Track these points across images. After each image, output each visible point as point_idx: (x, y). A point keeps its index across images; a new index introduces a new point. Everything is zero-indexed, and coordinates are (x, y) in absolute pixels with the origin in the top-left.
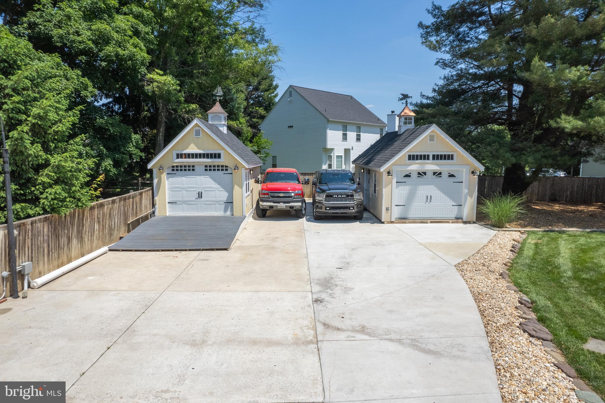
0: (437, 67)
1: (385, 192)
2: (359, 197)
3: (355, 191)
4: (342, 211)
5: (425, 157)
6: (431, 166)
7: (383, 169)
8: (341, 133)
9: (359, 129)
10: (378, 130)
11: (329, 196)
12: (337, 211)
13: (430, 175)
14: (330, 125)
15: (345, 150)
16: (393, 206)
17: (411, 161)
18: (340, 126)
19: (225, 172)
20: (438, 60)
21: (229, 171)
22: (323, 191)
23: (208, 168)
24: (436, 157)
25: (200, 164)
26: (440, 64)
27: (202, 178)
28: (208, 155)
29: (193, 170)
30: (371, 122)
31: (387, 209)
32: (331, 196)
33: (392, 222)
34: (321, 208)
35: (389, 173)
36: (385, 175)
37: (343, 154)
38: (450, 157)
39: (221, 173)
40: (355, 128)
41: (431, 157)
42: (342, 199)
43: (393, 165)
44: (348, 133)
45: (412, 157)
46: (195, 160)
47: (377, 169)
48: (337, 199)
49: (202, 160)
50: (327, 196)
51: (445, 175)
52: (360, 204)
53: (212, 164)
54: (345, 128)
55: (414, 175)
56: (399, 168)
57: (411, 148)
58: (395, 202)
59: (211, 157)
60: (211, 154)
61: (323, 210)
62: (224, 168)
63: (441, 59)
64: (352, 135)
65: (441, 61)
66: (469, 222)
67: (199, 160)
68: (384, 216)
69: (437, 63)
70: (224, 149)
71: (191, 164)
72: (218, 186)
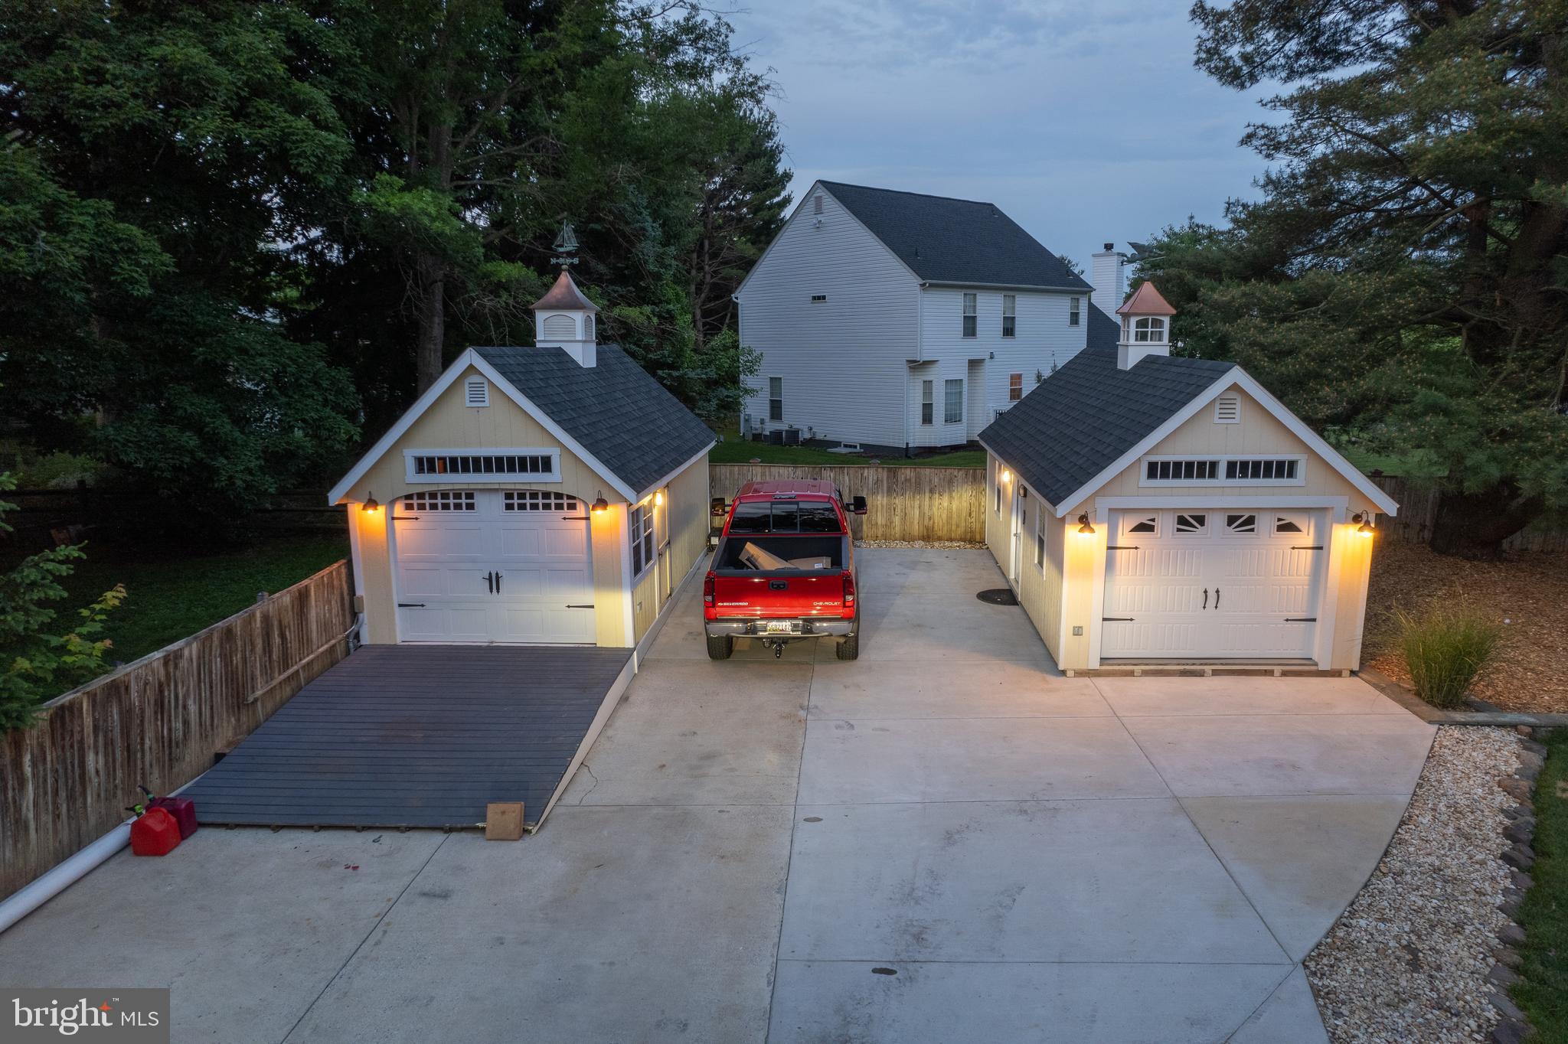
0: (1248, 151)
5: (1205, 469)
6: (1220, 497)
7: (1065, 510)
9: (1010, 303)
13: (1216, 524)
14: (928, 296)
15: (971, 362)
16: (1096, 620)
17: (1158, 482)
18: (958, 298)
19: (566, 513)
20: (1250, 130)
21: (580, 512)
23: (516, 501)
24: (1239, 469)
25: (489, 488)
26: (1256, 142)
28: (511, 461)
29: (470, 507)
30: (1045, 283)
31: (1076, 632)
33: (1090, 674)
35: (1083, 520)
36: (1071, 527)
37: (964, 376)
38: (1284, 469)
39: (555, 515)
40: (998, 299)
41: (1222, 470)
43: (1097, 495)
44: (979, 314)
45: (1160, 470)
46: (472, 477)
47: (1046, 504)
49: (495, 477)
51: (1265, 525)
53: (527, 490)
54: (970, 302)
55: (1166, 526)
57: (1159, 442)
59: (523, 470)
60: (522, 460)
62: (565, 502)
63: (1263, 126)
64: (989, 321)
65: (1262, 133)
66: (1338, 674)
67: (484, 477)
68: (1066, 653)
69: (1248, 139)
70: (559, 444)
71: (463, 490)
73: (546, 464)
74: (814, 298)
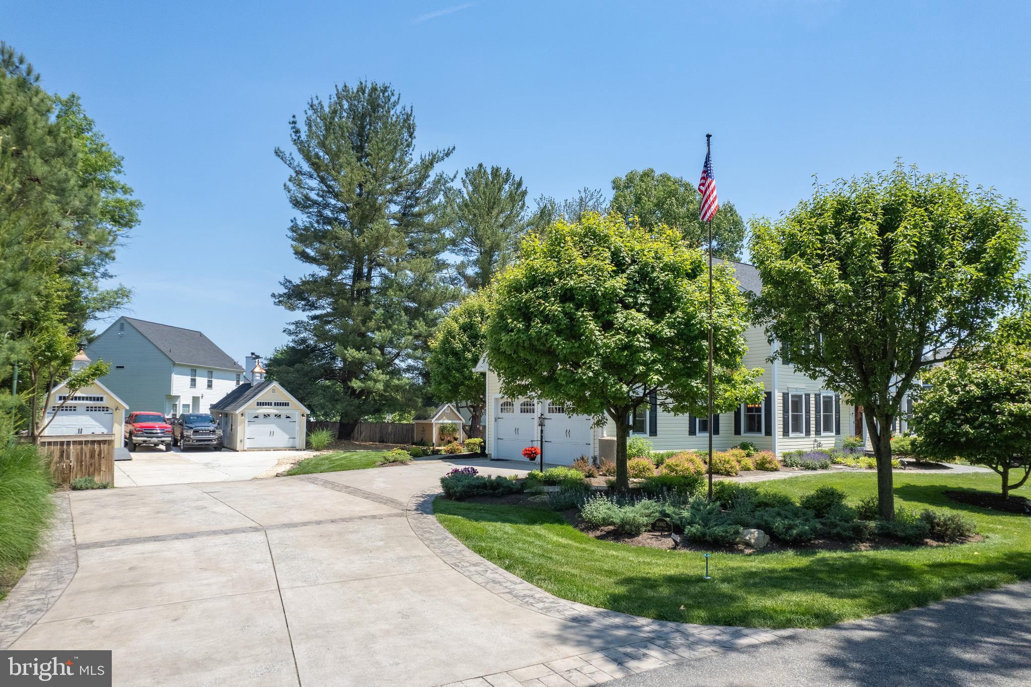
1: (240, 429)
2: (220, 432)
3: (216, 428)
4: (206, 443)
5: (269, 404)
6: (272, 410)
7: (238, 412)
8: (188, 378)
9: (210, 374)
10: (234, 376)
11: (196, 432)
12: (202, 443)
13: (272, 416)
14: (176, 369)
15: (194, 398)
16: (246, 438)
17: (259, 407)
18: (189, 370)
19: (105, 412)
21: (110, 411)
22: (191, 428)
23: (89, 409)
24: (277, 404)
25: (82, 405)
26: (285, 332)
27: (83, 417)
28: (91, 398)
29: (75, 410)
30: (225, 366)
31: (241, 441)
32: (198, 432)
33: (245, 451)
34: (189, 441)
35: (242, 415)
36: (239, 416)
37: (191, 403)
38: (287, 404)
39: (102, 413)
40: (205, 372)
41: (273, 404)
42: (206, 434)
43: (245, 409)
44: (197, 378)
45: (259, 404)
46: (77, 402)
47: (233, 412)
48: (202, 434)
49: (85, 402)
50: (194, 432)
51: (283, 417)
52: (220, 438)
53: (94, 406)
54: (194, 372)
55: (261, 417)
56: (250, 412)
57: (259, 397)
58: (247, 436)
59: (94, 400)
60: (94, 398)
61: (191, 443)
62: (105, 409)
64: (202, 381)
66: (301, 450)
67: (81, 402)
68: (239, 446)
70: (107, 393)
71: (73, 406)
72: (98, 424)
73: (102, 399)
74: (117, 367)
